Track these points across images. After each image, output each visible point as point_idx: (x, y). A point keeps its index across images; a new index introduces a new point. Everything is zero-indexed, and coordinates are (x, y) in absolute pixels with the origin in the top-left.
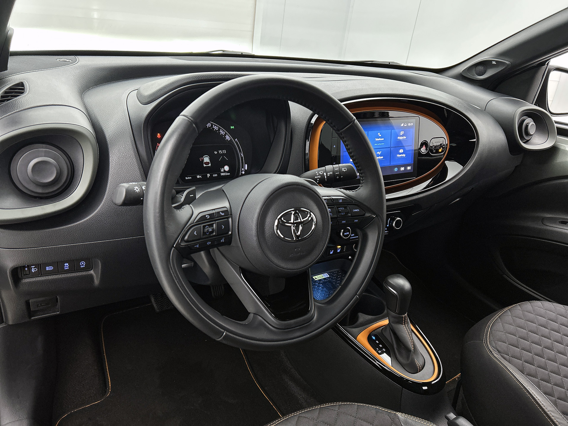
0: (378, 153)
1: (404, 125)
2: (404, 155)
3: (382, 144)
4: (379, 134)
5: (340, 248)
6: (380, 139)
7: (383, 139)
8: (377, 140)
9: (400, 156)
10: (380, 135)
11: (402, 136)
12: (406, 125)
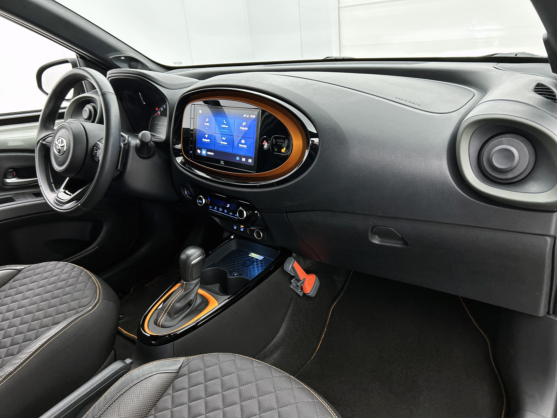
0: (223, 138)
1: (246, 116)
2: (245, 146)
3: (227, 131)
4: (224, 121)
5: (243, 227)
6: (225, 126)
7: (227, 127)
8: (222, 126)
9: (242, 146)
10: (225, 123)
11: (244, 127)
12: (248, 117)
